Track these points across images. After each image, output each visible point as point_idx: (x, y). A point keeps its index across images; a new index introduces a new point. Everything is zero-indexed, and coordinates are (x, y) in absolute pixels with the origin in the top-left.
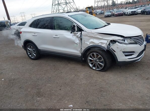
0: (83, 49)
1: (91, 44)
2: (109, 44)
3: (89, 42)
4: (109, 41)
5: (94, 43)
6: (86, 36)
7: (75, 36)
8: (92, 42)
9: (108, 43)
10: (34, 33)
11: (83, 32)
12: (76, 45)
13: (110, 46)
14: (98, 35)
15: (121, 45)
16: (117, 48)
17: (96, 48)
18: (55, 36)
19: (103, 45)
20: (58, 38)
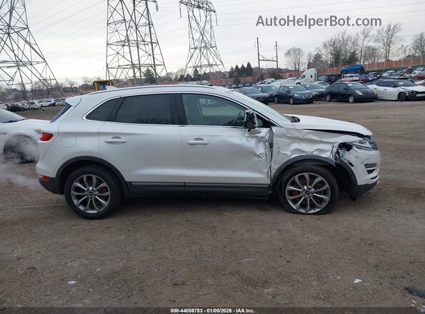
0: (275, 167)
1: (296, 154)
2: (338, 153)
3: (289, 151)
4: (337, 145)
5: (304, 152)
6: (284, 136)
7: (255, 139)
8: (298, 149)
9: (335, 150)
10: (111, 137)
11: (274, 129)
12: (257, 159)
13: (339, 155)
14: (310, 133)
15: (362, 151)
16: (357, 157)
17: (307, 163)
18: (196, 139)
19: (324, 155)
20: (205, 144)
